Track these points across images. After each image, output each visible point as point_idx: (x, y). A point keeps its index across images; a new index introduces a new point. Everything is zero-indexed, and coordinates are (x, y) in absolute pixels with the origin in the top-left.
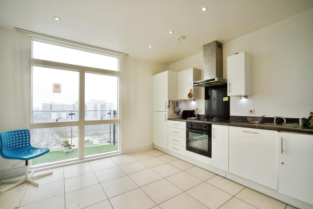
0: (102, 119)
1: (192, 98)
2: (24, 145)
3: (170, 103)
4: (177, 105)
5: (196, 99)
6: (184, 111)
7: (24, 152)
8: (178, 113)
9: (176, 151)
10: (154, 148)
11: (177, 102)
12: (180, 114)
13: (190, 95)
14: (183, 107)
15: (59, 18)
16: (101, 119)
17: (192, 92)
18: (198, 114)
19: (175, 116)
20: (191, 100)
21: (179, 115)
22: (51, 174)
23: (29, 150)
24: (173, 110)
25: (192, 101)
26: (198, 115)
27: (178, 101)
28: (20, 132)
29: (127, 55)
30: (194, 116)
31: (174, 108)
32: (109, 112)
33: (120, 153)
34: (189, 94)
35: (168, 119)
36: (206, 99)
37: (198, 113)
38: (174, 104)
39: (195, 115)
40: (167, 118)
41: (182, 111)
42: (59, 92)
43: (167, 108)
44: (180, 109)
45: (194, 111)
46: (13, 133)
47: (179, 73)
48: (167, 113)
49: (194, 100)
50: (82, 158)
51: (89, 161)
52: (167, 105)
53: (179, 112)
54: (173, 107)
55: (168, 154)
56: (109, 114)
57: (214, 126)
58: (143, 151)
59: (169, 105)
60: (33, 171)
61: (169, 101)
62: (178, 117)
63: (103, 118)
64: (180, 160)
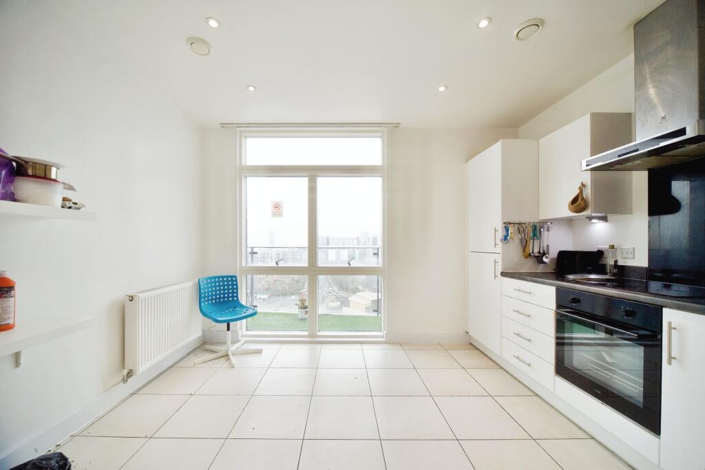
0: (349, 264)
1: (587, 213)
2: (231, 299)
3: (507, 230)
4: (535, 235)
5: (609, 217)
6: (562, 254)
7: (228, 309)
8: (539, 258)
9: (524, 368)
10: (471, 344)
11: (534, 228)
12: (545, 259)
13: (578, 203)
14: (557, 242)
15: (255, 88)
16: (347, 265)
17: (588, 193)
18: (620, 263)
19: (529, 266)
20: (590, 218)
21: (542, 265)
22: (259, 352)
23: (235, 307)
24: (520, 250)
25: (593, 221)
26: (616, 266)
27: (538, 225)
28: (229, 279)
29: (397, 125)
30: (601, 269)
31: (524, 245)
32: (376, 252)
33: (384, 340)
34: (574, 201)
35: (503, 274)
36: (652, 212)
37: (616, 261)
38: (524, 231)
39: (604, 266)
40: (499, 270)
41: (553, 253)
42: (280, 215)
43: (500, 244)
44: (548, 246)
45: (600, 253)
46: (217, 280)
47: (542, 141)
48: (499, 258)
49: (604, 219)
50: (312, 335)
51: (322, 343)
52: (500, 234)
53: (544, 254)
54: (521, 241)
55: (502, 368)
56: (376, 254)
57: (670, 316)
58: (439, 344)
59: (505, 234)
60: (243, 340)
61: (504, 223)
62: (540, 269)
63: (351, 263)
64: (535, 398)
